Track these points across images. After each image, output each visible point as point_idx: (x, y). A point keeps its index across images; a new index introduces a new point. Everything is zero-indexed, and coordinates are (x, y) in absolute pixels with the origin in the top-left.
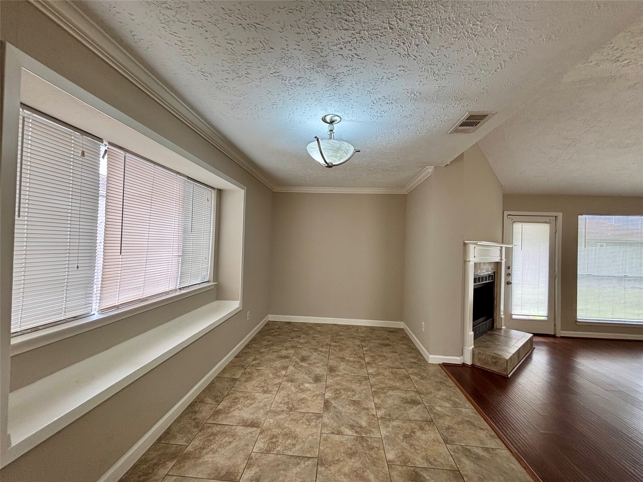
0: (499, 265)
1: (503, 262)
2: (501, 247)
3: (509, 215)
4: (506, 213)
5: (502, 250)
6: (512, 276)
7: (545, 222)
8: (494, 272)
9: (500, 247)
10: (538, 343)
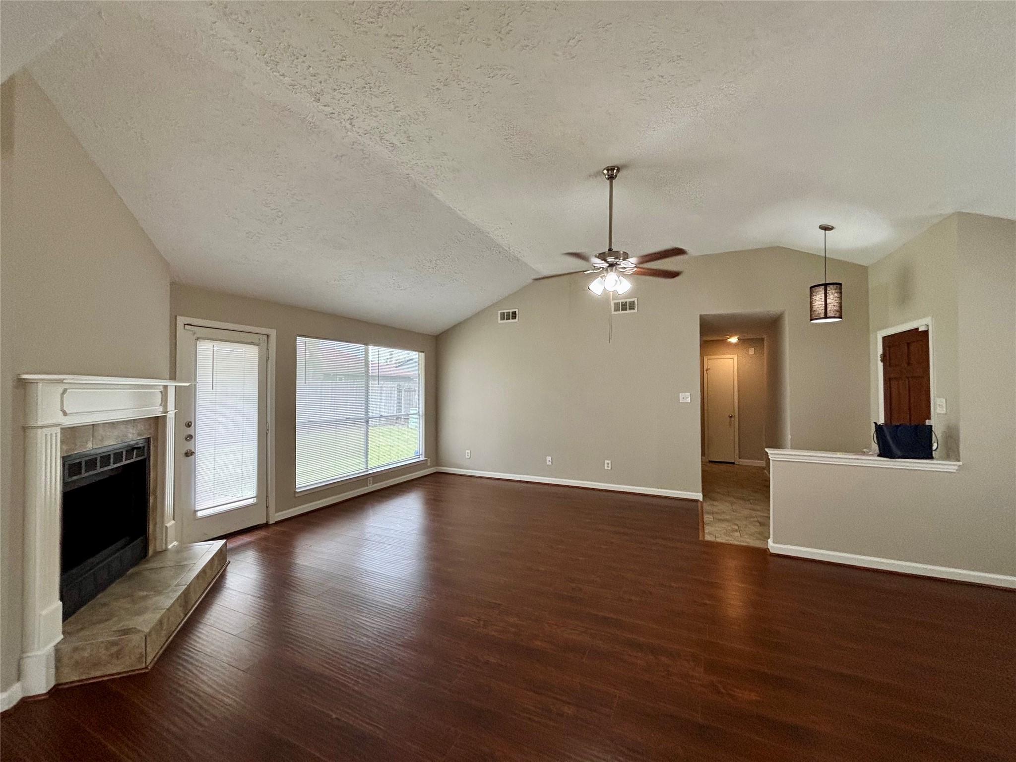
0: (160, 421)
1: (171, 415)
2: (165, 387)
3: (188, 325)
4: (181, 320)
5: (166, 393)
6: (195, 440)
7: (252, 343)
8: (148, 440)
9: (161, 387)
10: (237, 550)
